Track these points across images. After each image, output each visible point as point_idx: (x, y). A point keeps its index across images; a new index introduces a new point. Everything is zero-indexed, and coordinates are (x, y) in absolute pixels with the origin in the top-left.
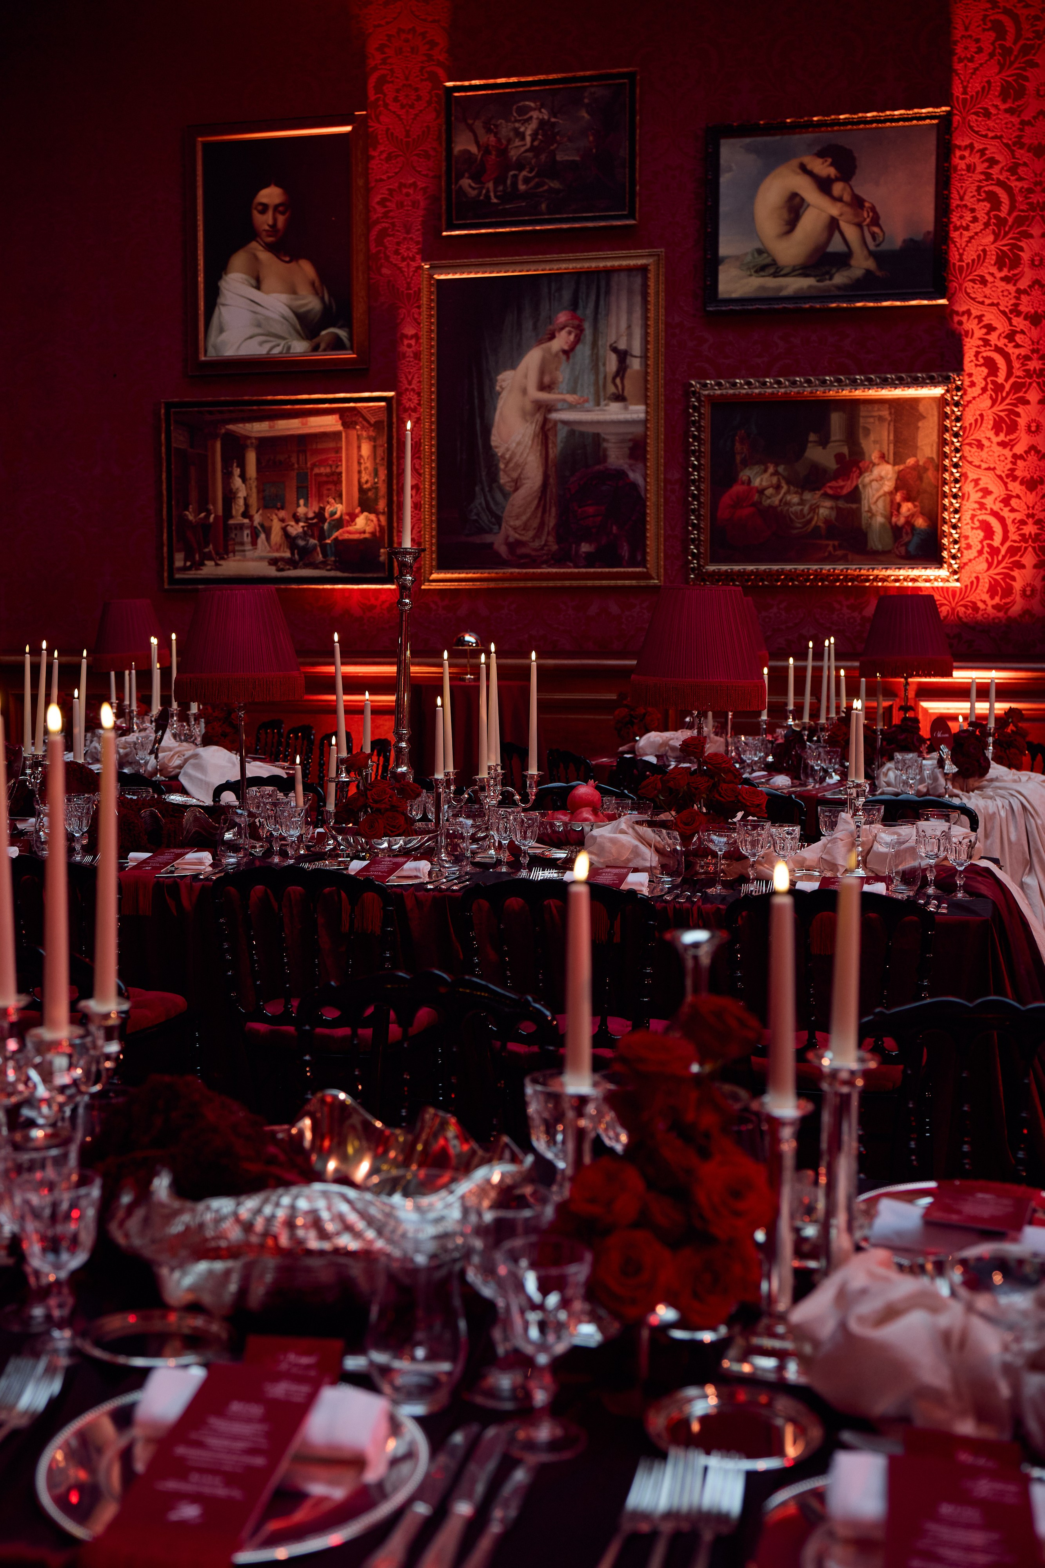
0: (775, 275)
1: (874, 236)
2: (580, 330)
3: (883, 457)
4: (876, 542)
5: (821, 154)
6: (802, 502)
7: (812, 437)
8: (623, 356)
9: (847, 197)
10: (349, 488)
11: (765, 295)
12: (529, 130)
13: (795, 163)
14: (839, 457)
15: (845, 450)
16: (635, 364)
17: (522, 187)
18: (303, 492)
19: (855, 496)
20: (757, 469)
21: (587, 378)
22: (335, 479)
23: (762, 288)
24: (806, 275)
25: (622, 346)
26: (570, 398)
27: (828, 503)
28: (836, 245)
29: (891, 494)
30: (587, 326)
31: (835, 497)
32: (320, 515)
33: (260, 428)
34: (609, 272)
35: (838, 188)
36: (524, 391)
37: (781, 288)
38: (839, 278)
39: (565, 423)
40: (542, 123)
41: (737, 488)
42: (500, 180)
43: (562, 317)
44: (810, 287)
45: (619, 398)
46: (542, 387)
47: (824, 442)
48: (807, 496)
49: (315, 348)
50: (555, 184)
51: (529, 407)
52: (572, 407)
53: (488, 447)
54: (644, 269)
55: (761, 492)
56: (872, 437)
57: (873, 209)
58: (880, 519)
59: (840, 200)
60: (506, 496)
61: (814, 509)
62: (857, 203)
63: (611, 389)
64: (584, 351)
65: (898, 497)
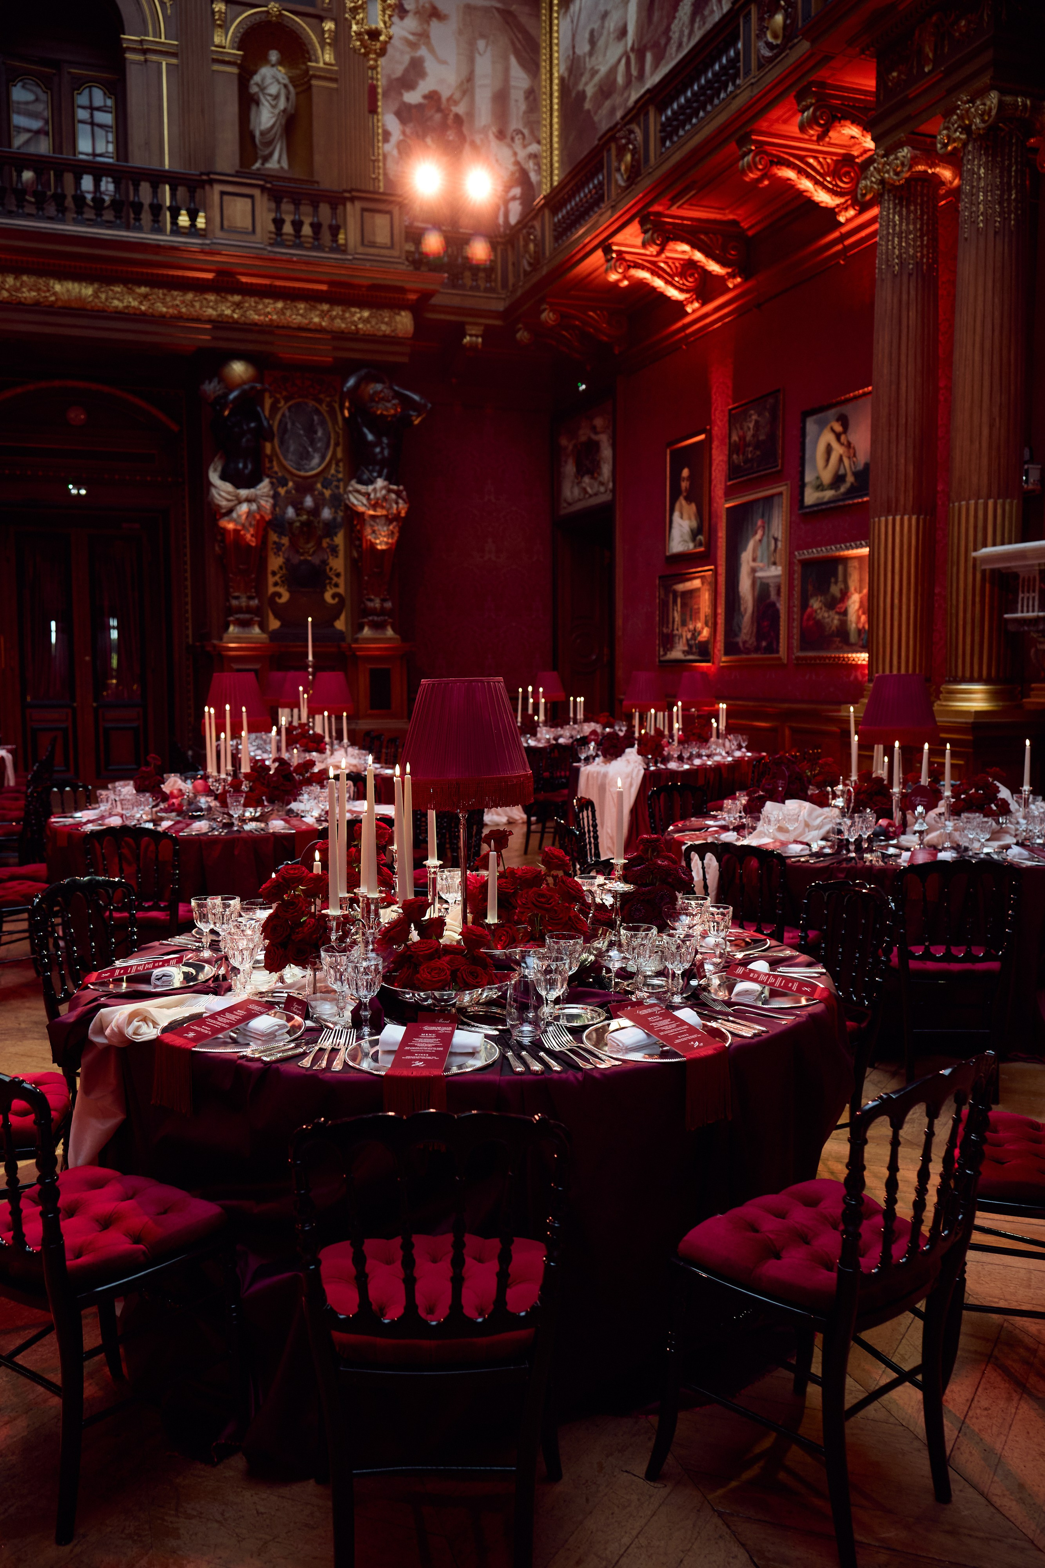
0: (823, 490)
1: (854, 463)
2: (764, 527)
3: (855, 590)
4: (853, 638)
5: (837, 420)
6: (829, 617)
7: (833, 580)
8: (776, 540)
9: (846, 443)
10: (702, 616)
11: (820, 501)
12: (751, 425)
13: (829, 427)
14: (841, 590)
15: (843, 586)
16: (779, 544)
17: (750, 456)
18: (691, 619)
19: (845, 613)
20: (815, 598)
21: (766, 555)
22: (698, 611)
23: (818, 498)
24: (831, 489)
25: (776, 536)
26: (761, 565)
27: (837, 617)
28: (842, 472)
29: (858, 610)
30: (766, 526)
31: (838, 613)
32: (695, 629)
33: (681, 587)
34: (772, 496)
35: (843, 438)
36: (748, 562)
37: (824, 498)
38: (843, 489)
39: (760, 578)
40: (757, 422)
41: (809, 610)
42: (743, 454)
43: (759, 523)
44: (833, 495)
45: (775, 564)
46: (754, 560)
47: (836, 583)
48: (831, 613)
49: (695, 547)
50: (758, 453)
51: (749, 570)
52: (762, 569)
53: (738, 592)
54: (780, 494)
55: (816, 612)
56: (852, 578)
57: (854, 448)
58: (854, 626)
59: (842, 444)
60: (743, 617)
61: (833, 620)
62: (849, 445)
63: (772, 559)
64: (765, 539)
65: (860, 612)
